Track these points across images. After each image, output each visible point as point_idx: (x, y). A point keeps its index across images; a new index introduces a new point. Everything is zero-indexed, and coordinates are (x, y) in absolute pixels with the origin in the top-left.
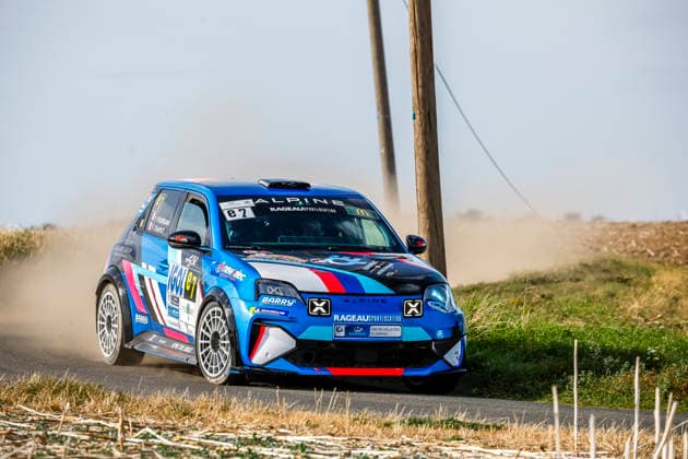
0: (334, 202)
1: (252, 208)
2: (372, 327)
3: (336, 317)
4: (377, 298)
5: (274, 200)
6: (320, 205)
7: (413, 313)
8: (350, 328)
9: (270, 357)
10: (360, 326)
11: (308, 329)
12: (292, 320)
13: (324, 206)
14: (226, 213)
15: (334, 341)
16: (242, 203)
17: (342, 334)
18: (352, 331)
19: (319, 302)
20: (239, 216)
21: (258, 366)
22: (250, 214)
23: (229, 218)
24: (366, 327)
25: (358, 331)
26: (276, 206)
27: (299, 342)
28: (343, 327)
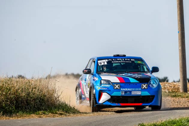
0: (132, 60)
1: (107, 62)
2: (132, 92)
3: (122, 89)
4: (134, 84)
5: (114, 60)
6: (127, 60)
7: (145, 88)
8: (126, 92)
9: (104, 101)
10: (129, 91)
11: (114, 93)
12: (109, 91)
13: (128, 61)
14: (99, 63)
15: (121, 96)
16: (104, 61)
17: (124, 94)
18: (127, 93)
19: (117, 85)
20: (103, 64)
21: (101, 104)
22: (106, 63)
23: (99, 65)
24: (130, 92)
25: (128, 93)
26: (114, 61)
27: (112, 97)
28: (124, 92)
